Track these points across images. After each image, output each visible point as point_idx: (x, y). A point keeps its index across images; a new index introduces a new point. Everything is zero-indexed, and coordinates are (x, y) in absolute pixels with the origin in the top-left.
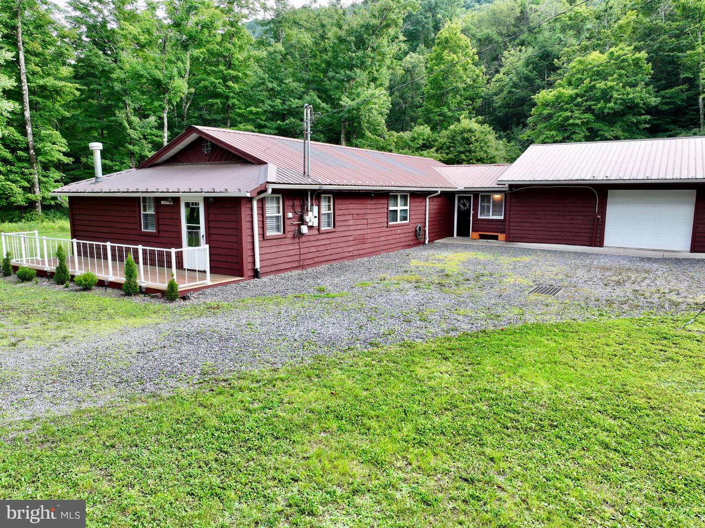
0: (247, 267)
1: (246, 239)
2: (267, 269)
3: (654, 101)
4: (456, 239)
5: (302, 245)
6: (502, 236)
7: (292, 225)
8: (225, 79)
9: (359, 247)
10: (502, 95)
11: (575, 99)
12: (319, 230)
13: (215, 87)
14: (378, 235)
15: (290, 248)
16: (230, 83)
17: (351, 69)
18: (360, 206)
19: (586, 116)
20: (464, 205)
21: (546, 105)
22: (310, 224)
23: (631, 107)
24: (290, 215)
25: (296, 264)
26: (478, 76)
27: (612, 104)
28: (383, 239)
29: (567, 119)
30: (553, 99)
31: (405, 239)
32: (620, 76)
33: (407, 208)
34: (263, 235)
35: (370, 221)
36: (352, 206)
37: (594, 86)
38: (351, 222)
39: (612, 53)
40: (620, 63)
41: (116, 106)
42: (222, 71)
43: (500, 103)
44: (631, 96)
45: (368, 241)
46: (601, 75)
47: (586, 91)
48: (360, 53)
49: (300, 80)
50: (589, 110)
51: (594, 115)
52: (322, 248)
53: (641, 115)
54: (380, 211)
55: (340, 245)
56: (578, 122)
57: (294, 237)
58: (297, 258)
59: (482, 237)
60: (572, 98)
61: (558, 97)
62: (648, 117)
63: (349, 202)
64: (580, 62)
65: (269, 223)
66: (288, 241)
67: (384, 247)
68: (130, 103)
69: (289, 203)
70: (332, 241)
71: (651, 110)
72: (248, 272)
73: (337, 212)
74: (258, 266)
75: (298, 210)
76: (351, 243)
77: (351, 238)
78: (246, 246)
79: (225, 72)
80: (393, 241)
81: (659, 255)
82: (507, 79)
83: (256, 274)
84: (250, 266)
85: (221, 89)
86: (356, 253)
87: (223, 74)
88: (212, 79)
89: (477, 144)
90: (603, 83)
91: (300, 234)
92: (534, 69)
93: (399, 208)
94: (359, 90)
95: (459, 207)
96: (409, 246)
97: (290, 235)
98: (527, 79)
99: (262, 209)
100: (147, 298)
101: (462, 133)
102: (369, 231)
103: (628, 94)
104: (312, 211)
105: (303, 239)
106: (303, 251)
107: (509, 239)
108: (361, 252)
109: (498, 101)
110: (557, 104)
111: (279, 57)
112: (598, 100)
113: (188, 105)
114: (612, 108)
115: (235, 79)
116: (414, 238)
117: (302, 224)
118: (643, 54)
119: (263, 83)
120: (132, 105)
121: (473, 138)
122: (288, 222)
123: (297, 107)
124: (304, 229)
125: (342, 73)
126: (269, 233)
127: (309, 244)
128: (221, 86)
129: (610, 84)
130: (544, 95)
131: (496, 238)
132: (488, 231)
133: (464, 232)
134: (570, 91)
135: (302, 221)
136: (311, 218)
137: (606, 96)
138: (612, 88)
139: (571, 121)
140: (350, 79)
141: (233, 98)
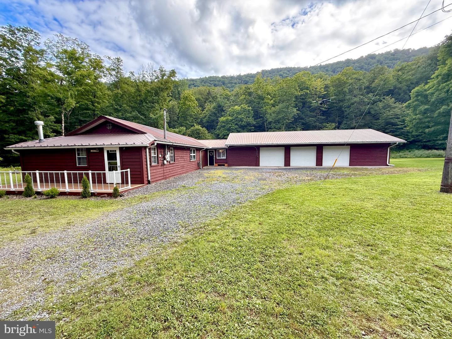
0: (145, 179)
1: (144, 166)
2: (153, 180)
3: (254, 123)
4: (209, 166)
5: (165, 169)
6: (226, 165)
7: (161, 160)
8: (93, 102)
9: (182, 170)
10: (206, 119)
11: (232, 121)
12: (170, 162)
13: (88, 105)
14: (187, 165)
15: (160, 170)
16: (96, 104)
17: (153, 103)
18: (182, 153)
19: (236, 126)
20: (211, 154)
21: (223, 122)
22: (167, 160)
23: (249, 124)
24: (160, 156)
25: (163, 177)
26: (198, 111)
27: (243, 123)
28: (189, 166)
29: (230, 127)
30: (225, 120)
31: (195, 167)
32: (245, 114)
33: (195, 154)
34: (151, 164)
35: (185, 159)
36: (179, 153)
37: (237, 117)
38: (179, 160)
39: (242, 107)
40: (245, 110)
41: (29, 110)
42: (91, 99)
43: (205, 121)
44: (249, 121)
45: (185, 167)
46: (239, 113)
47: (235, 118)
48: (156, 98)
49: (130, 106)
50: (236, 124)
51: (239, 126)
52: (171, 170)
53: (251, 127)
54: (188, 155)
55: (177, 169)
56: (234, 128)
57: (161, 166)
58: (163, 175)
59: (219, 165)
60: (232, 120)
61: (227, 120)
62: (253, 128)
63: (179, 151)
64: (232, 109)
65: (153, 159)
66: (159, 167)
67: (189, 170)
68: (38, 109)
69: (159, 151)
70: (174, 167)
71: (254, 126)
72: (146, 182)
73: (175, 155)
74: (149, 179)
75: (163, 154)
76: (180, 168)
77: (180, 166)
78: (145, 169)
79: (92, 99)
80: (192, 168)
81: (277, 168)
82: (207, 113)
83: (149, 182)
84: (146, 179)
85: (91, 107)
86: (181, 172)
87: (91, 100)
88: (86, 102)
89: (202, 134)
90: (240, 116)
91: (164, 164)
92: (216, 110)
93: (193, 154)
94: (157, 112)
95: (209, 155)
96: (196, 169)
97: (160, 164)
98: (214, 113)
99: (150, 152)
100: (99, 198)
101: (196, 130)
102: (185, 163)
103: (248, 120)
104: (168, 154)
105: (165, 166)
106: (165, 171)
107: (229, 165)
108: (183, 172)
109: (205, 120)
110: (227, 122)
111: (120, 96)
112: (239, 121)
113: (70, 113)
114: (244, 124)
115: (99, 103)
116: (197, 166)
117: (164, 160)
118: (250, 108)
119: (112, 106)
120: (39, 110)
121: (201, 132)
122: (159, 159)
123: (129, 117)
124: (165, 162)
125: (149, 105)
126: (153, 164)
127: (167, 169)
128: (91, 105)
129: (242, 116)
130: (222, 119)
131: (224, 165)
132: (221, 164)
133: (211, 164)
134: (230, 118)
135: (165, 159)
136: (168, 157)
137: (241, 120)
138: (243, 117)
139: (232, 128)
140: (152, 107)
141: (97, 111)
